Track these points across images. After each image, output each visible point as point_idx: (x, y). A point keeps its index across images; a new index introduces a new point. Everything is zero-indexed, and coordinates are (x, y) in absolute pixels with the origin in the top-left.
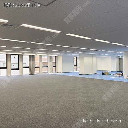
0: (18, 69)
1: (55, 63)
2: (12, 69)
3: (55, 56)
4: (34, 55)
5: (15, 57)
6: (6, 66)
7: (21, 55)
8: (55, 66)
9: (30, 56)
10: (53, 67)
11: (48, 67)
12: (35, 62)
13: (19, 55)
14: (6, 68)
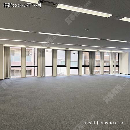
0: (77, 68)
1: (118, 61)
2: (71, 68)
3: (119, 53)
4: (95, 52)
5: (74, 54)
6: (66, 64)
7: (81, 51)
8: (118, 66)
9: (90, 52)
10: (116, 66)
11: (109, 66)
12: (96, 60)
13: (78, 51)
14: (65, 66)
